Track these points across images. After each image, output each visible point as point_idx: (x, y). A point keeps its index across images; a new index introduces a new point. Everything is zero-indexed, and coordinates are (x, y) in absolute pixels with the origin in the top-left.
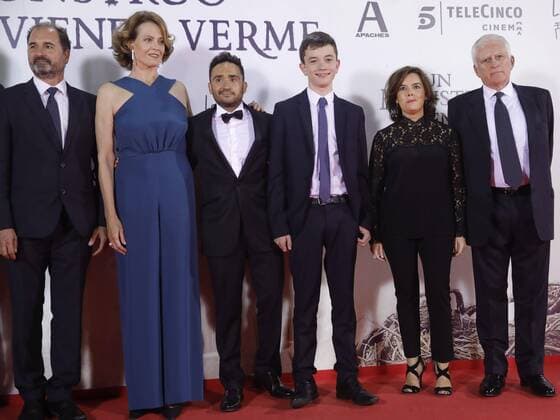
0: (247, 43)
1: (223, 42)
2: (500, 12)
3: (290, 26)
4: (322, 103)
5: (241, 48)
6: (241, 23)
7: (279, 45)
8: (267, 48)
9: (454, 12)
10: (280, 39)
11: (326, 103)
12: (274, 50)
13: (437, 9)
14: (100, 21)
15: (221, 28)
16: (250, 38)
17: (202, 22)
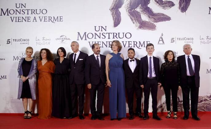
0: (135, 46)
1: (130, 46)
2: (188, 39)
3: (144, 42)
4: (150, 58)
5: (134, 47)
6: (134, 42)
7: (142, 46)
8: (139, 47)
9: (178, 39)
10: (142, 45)
11: (151, 58)
12: (141, 47)
13: (175, 38)
14: (107, 42)
15: (130, 43)
16: (136, 45)
17: (126, 42)
